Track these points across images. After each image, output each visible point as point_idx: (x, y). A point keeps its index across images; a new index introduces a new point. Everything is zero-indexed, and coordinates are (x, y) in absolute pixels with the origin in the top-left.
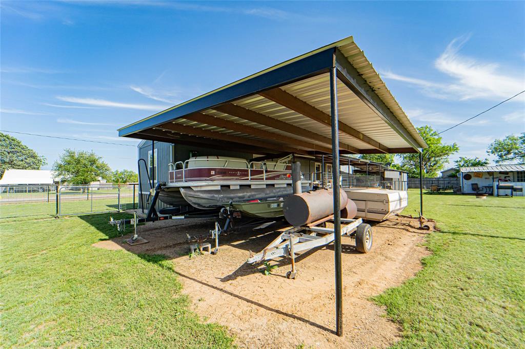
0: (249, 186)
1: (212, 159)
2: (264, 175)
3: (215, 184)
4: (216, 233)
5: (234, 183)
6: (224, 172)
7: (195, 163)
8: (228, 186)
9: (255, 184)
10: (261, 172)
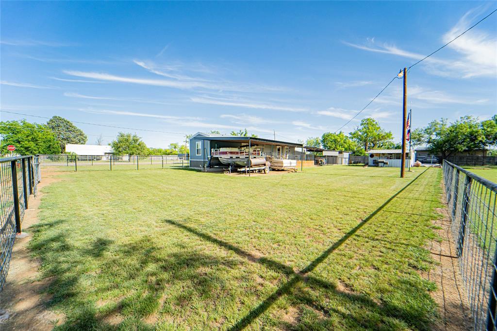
0: (239, 157)
1: (228, 148)
2: (244, 154)
3: (229, 156)
4: (230, 169)
5: (234, 156)
6: (231, 153)
7: (222, 150)
8: (232, 157)
9: (241, 157)
10: (243, 153)
